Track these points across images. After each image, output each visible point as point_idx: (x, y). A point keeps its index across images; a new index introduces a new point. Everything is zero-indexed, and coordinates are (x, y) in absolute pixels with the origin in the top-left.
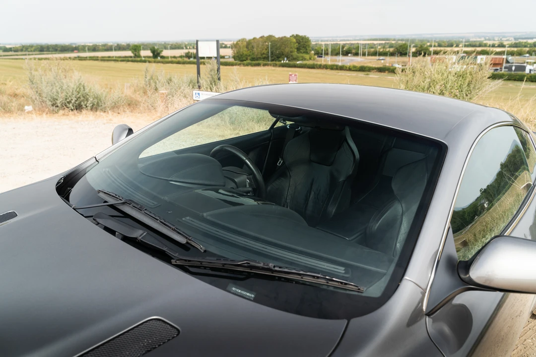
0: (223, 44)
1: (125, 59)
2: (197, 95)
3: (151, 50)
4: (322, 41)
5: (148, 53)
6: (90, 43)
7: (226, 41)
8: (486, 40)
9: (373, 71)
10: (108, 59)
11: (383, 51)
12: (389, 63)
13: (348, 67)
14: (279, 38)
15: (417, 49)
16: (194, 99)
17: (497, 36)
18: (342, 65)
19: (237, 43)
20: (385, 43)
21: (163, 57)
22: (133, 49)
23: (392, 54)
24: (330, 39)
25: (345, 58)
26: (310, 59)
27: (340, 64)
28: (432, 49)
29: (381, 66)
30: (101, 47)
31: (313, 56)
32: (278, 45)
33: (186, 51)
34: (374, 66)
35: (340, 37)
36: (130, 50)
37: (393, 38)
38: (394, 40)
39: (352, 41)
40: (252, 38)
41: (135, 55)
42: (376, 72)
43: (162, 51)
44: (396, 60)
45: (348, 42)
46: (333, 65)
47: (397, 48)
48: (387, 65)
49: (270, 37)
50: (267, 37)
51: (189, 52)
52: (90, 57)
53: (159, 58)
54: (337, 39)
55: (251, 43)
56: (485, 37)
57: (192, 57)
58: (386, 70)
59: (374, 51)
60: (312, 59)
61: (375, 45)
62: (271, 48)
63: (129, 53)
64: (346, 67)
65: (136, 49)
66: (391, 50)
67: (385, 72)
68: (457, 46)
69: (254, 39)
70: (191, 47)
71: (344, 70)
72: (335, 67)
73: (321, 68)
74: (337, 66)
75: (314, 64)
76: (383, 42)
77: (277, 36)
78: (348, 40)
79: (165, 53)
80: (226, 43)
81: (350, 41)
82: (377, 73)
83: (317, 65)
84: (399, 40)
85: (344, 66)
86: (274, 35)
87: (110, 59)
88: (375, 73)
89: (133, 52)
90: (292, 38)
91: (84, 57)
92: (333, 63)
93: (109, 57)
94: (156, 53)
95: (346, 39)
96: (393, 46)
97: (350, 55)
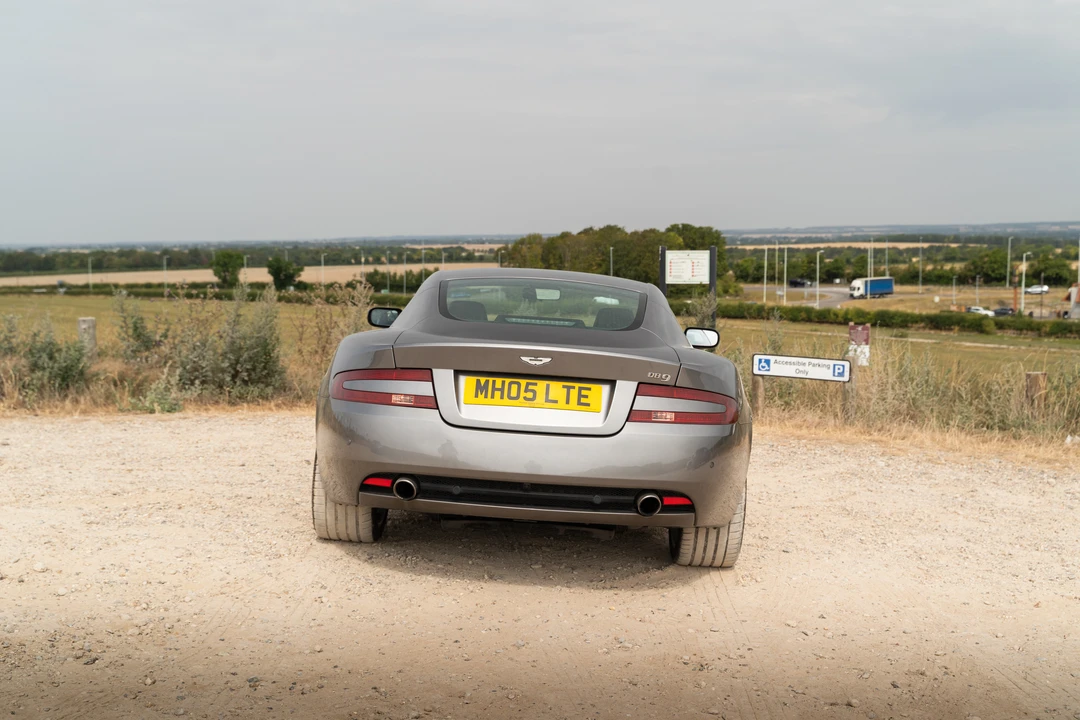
0: (463, 250)
1: (196, 291)
2: (763, 364)
3: (270, 266)
4: (745, 242)
5: (262, 275)
6: (83, 247)
7: (469, 242)
9: (917, 326)
10: (144, 290)
11: (934, 269)
12: (959, 306)
13: (841, 314)
14: (635, 233)
15: (1031, 266)
16: (756, 371)
18: (823, 308)
19: (515, 249)
20: (931, 248)
21: (302, 286)
22: (218, 264)
23: (963, 280)
24: (768, 236)
25: (827, 289)
26: (726, 292)
27: (816, 305)
29: (934, 312)
30: (116, 259)
31: (732, 283)
32: (634, 255)
33: (370, 269)
34: (917, 312)
35: (796, 231)
36: (209, 266)
37: (952, 233)
38: (956, 239)
39: (833, 241)
40: (556, 231)
41: (224, 280)
42: (924, 328)
43: (302, 270)
44: (977, 297)
45: (822, 245)
46: (799, 310)
47: (974, 263)
48: (954, 308)
49: (610, 231)
50: (601, 230)
51: (376, 272)
52: (96, 286)
53: (292, 288)
54: (789, 235)
55: (556, 248)
57: (385, 287)
58: (953, 324)
59: (909, 269)
60: (731, 291)
61: (900, 252)
62: (615, 263)
63: (206, 276)
64: (836, 315)
65: (227, 261)
66: (958, 266)
67: (950, 330)
69: (565, 236)
70: (371, 259)
71: (831, 323)
72: (803, 315)
73: (763, 318)
74: (809, 311)
75: (740, 306)
76: (926, 245)
77: (629, 230)
78: (822, 240)
79: (308, 275)
80: (470, 247)
81: (828, 241)
82: (927, 331)
83: (749, 307)
84: (969, 240)
85: (828, 311)
86: (620, 226)
87: (151, 290)
88: (921, 331)
89: (216, 273)
90: (672, 234)
91: (77, 287)
92: (797, 304)
93: (149, 286)
94: (282, 276)
95: (814, 235)
96: (959, 255)
97: (838, 281)
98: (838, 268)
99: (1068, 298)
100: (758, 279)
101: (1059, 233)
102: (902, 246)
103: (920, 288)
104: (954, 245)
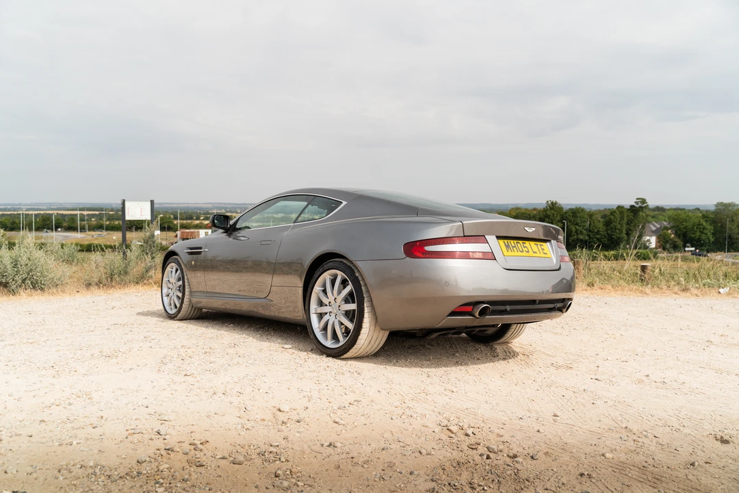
8: (227, 212)
17: (238, 208)
24: (9, 207)
28: (178, 222)
37: (108, 207)
38: (112, 210)
39: (47, 210)
45: (42, 212)
56: (225, 209)
59: (97, 224)
68: (198, 219)
76: (97, 213)
78: (40, 210)
81: (44, 210)
95: (36, 207)
96: (115, 218)
97: (59, 229)
98: (59, 223)
99: (176, 236)
100: (19, 229)
101: (159, 208)
102: (85, 213)
103: (104, 233)
104: (111, 213)
